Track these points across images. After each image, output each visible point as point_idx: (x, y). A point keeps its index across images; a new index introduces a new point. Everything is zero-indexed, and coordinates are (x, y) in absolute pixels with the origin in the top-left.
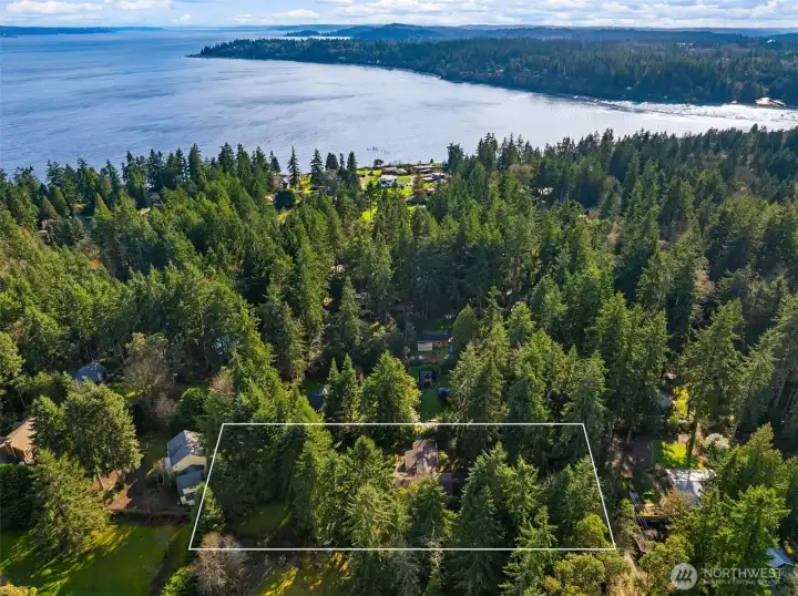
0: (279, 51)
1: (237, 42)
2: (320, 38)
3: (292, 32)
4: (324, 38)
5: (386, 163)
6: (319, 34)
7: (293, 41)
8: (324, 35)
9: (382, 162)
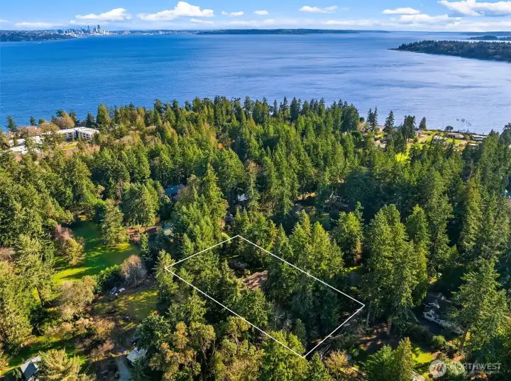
0: (452, 49)
1: (425, 42)
2: (498, 41)
3: (476, 36)
4: (501, 41)
5: (455, 129)
6: (496, 39)
7: (468, 43)
8: (501, 39)
9: (452, 128)
